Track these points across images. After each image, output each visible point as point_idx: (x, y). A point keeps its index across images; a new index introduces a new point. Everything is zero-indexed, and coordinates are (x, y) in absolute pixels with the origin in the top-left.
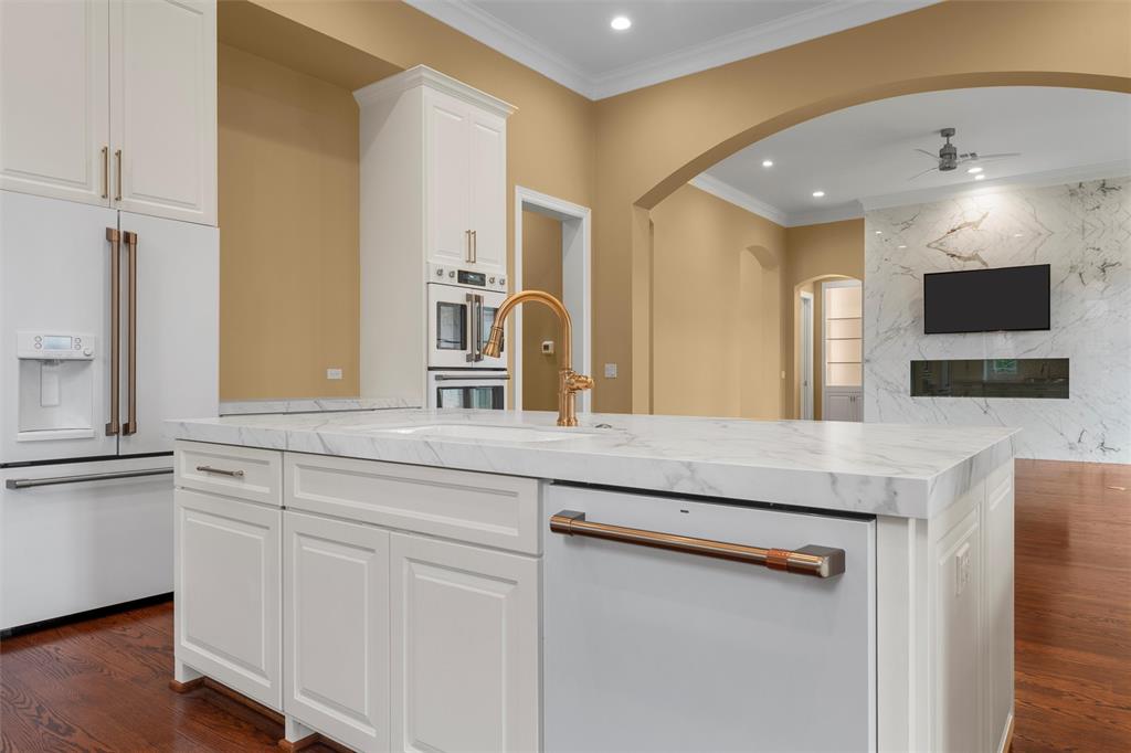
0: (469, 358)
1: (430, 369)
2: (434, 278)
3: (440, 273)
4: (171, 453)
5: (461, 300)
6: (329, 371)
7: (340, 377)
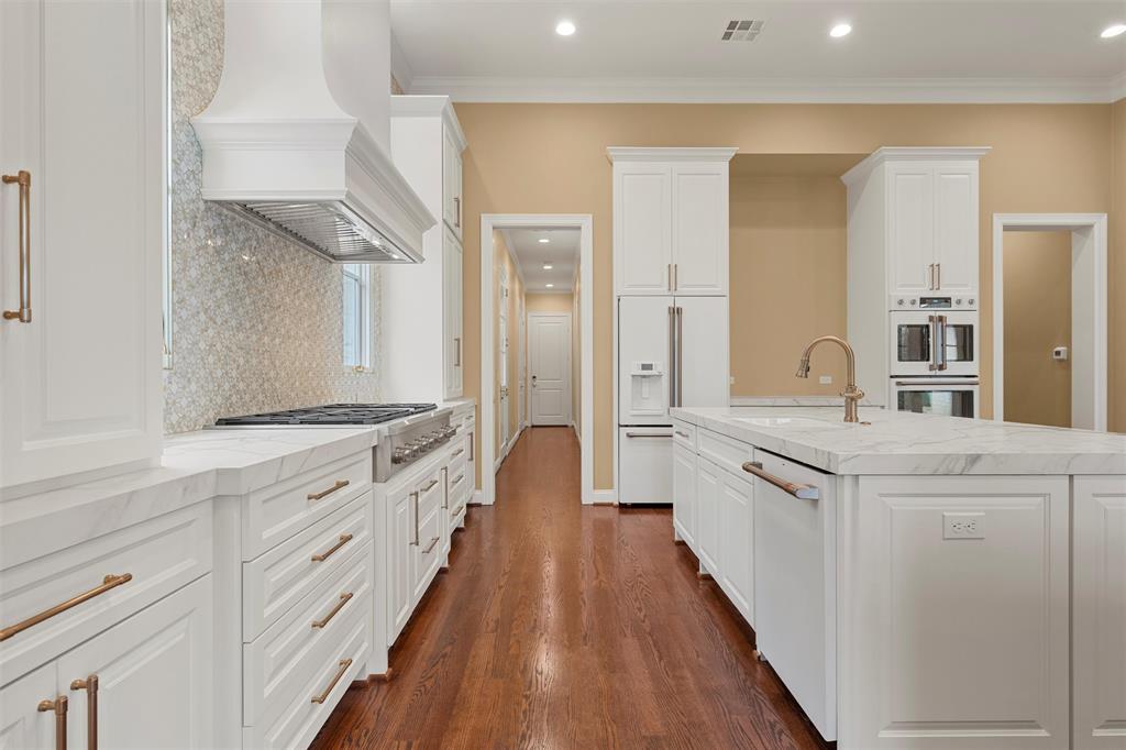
0: (931, 368)
1: (892, 377)
2: (895, 306)
3: (901, 302)
4: (671, 426)
5: (925, 321)
6: (822, 378)
7: (830, 382)
